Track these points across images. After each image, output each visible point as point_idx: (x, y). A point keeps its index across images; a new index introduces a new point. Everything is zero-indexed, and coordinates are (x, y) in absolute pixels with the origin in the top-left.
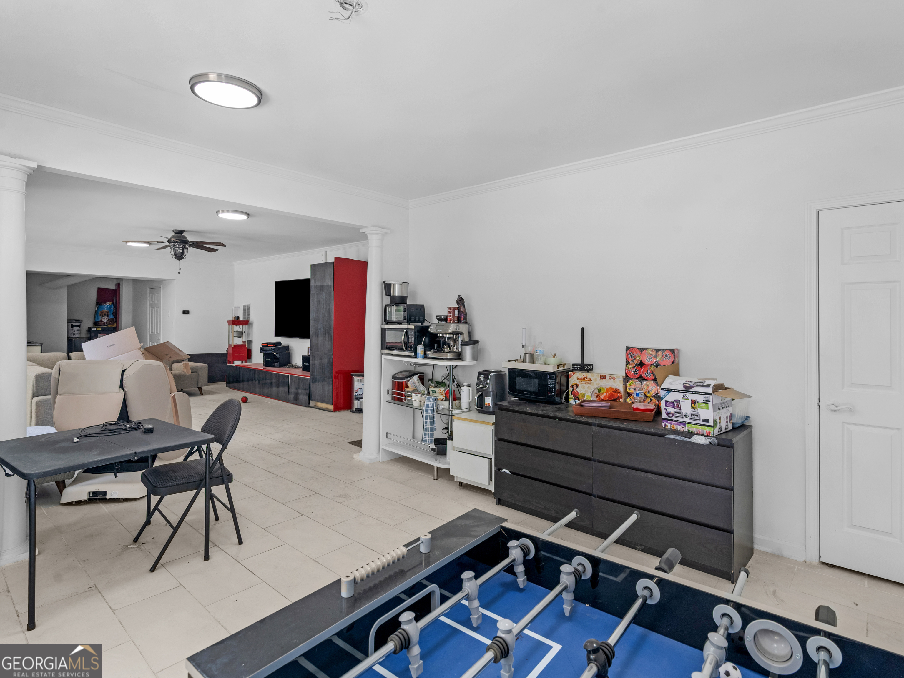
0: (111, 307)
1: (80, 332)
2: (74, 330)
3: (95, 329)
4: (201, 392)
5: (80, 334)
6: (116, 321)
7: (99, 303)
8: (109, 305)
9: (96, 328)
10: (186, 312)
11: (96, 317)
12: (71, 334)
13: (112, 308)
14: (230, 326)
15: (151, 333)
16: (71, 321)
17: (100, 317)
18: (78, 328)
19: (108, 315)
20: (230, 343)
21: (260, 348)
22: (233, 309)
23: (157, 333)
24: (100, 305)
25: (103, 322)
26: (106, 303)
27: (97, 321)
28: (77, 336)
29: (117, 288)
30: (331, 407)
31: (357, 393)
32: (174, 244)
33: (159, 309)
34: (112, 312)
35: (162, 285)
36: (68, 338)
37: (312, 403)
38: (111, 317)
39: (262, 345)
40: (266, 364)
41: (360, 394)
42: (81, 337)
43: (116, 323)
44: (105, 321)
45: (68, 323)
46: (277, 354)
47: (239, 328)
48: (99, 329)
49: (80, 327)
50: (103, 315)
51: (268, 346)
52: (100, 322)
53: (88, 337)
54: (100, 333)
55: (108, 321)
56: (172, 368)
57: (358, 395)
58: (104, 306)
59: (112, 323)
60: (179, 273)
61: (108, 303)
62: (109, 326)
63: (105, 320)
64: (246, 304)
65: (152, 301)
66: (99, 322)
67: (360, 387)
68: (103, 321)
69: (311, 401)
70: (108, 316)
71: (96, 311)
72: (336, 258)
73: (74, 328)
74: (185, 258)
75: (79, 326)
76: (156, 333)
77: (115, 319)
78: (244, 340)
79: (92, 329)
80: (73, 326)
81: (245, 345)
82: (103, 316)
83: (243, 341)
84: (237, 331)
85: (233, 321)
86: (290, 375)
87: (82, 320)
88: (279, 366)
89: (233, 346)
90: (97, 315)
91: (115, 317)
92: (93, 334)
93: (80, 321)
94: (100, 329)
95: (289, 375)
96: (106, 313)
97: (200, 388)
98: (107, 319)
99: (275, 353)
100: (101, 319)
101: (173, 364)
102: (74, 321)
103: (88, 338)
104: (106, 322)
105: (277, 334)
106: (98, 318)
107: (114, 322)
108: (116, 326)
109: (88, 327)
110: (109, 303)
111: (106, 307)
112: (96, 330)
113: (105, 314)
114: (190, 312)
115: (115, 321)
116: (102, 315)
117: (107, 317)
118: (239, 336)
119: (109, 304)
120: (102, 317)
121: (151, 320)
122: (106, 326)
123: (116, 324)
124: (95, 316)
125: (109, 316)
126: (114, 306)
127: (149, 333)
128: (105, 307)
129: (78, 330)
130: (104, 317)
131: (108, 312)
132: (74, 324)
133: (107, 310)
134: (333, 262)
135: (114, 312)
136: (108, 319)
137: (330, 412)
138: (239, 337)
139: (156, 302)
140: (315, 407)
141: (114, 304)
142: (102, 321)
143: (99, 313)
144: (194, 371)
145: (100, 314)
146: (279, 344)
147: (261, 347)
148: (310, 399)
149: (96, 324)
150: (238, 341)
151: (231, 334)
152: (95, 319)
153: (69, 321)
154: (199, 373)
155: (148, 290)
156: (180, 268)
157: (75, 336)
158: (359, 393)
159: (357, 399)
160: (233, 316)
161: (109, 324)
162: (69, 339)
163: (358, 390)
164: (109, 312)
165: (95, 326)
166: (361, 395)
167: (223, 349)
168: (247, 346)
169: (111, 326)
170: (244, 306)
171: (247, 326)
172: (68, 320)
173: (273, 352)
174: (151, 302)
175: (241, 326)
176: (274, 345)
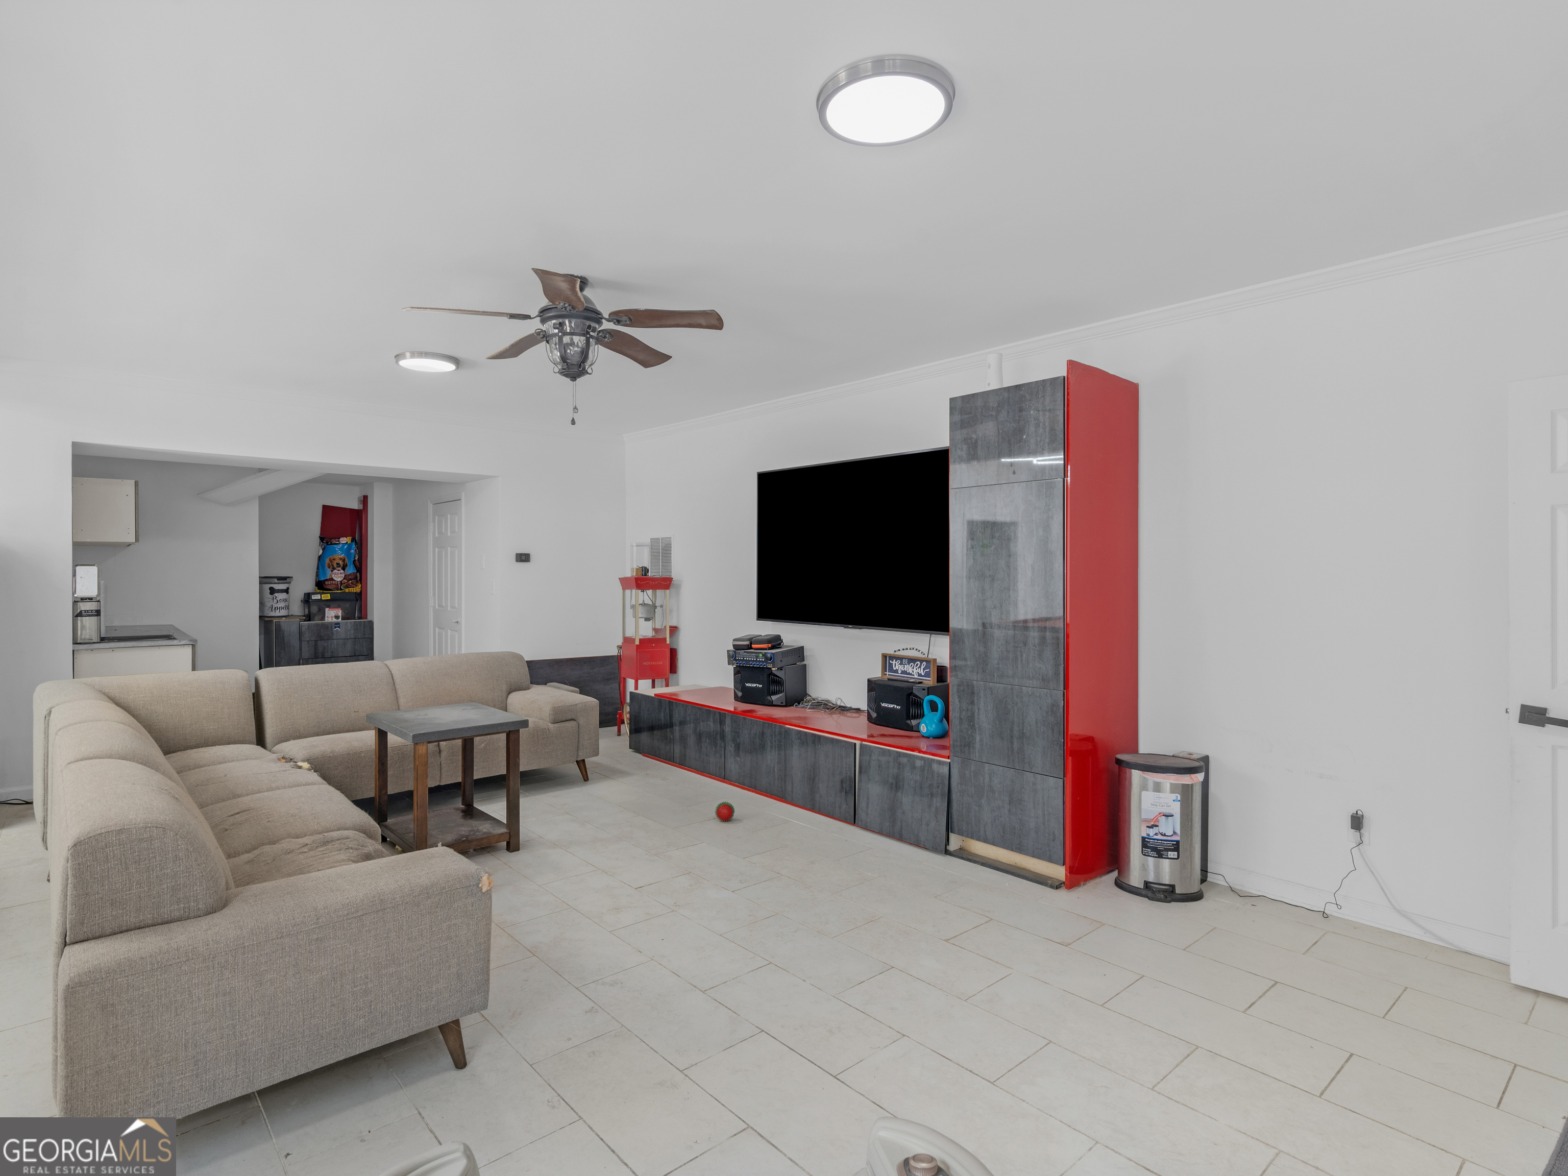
0: (350, 548)
1: (289, 603)
2: (275, 600)
3: (320, 598)
4: (584, 773)
5: (288, 609)
6: (361, 580)
7: (327, 538)
8: (347, 543)
9: (321, 594)
10: (523, 558)
11: (321, 570)
12: (270, 610)
13: (353, 551)
14: (628, 592)
15: (437, 607)
16: (267, 580)
17: (329, 571)
18: (283, 596)
19: (343, 565)
20: (630, 633)
21: (728, 651)
22: (635, 548)
23: (453, 607)
24: (327, 544)
25: (335, 581)
26: (339, 539)
27: (322, 579)
28: (283, 613)
29: (361, 507)
30: (1059, 872)
31: (1155, 830)
32: (561, 320)
33: (456, 552)
34: (353, 559)
35: (463, 494)
36: (261, 617)
37: (955, 842)
38: (351, 570)
39: (733, 645)
40: (745, 696)
41: (1165, 835)
42: (290, 614)
43: (361, 583)
44: (339, 580)
45: (261, 583)
46: (779, 669)
47: (646, 596)
48: (328, 596)
49: (288, 593)
50: (335, 566)
51: (751, 648)
52: (329, 583)
53: (304, 616)
54: (329, 607)
55: (344, 579)
56: (508, 707)
57: (1159, 837)
58: (335, 546)
59: (351, 583)
60: (573, 422)
61: (343, 540)
62: (347, 590)
63: (338, 576)
64: (660, 535)
65: (438, 533)
66: (326, 583)
67: (1167, 811)
68: (335, 579)
69: (952, 836)
70: (344, 569)
71: (320, 557)
72: (1072, 365)
73: (276, 594)
74: (589, 371)
75: (287, 591)
76: (449, 609)
77: (358, 574)
78: (658, 626)
79: (313, 598)
80: (272, 591)
81: (665, 639)
82: (334, 569)
83: (655, 630)
84: (644, 605)
85: (637, 579)
86: (858, 743)
87: (292, 577)
88: (784, 704)
89: (637, 643)
90: (323, 568)
91: (358, 571)
92: (314, 609)
93: (288, 580)
94: (329, 598)
95: (855, 744)
96: (341, 562)
97: (581, 764)
98: (343, 575)
99: (773, 669)
100: (331, 575)
101: (509, 694)
102: (276, 581)
103: (304, 618)
104: (341, 581)
105: (765, 612)
106: (325, 574)
107: (357, 582)
108: (361, 591)
109: (305, 594)
110: (345, 538)
111: (341, 549)
112: (321, 600)
113: (338, 564)
114: (532, 558)
115: (358, 579)
116: (333, 565)
117: (342, 571)
118: (649, 617)
119: (345, 542)
120: (332, 571)
121: (438, 578)
122: (341, 589)
123: (360, 586)
124: (318, 568)
125: (347, 568)
126: (355, 545)
127: (434, 607)
128: (337, 547)
129: (285, 600)
130: (335, 571)
131: (344, 560)
132: (277, 587)
133: (341, 554)
134: (1064, 377)
135: (356, 559)
136: (345, 576)
137: (1052, 887)
138: (647, 619)
139: (449, 534)
140: (963, 855)
141: (356, 542)
142: (332, 579)
143: (327, 561)
144: (569, 717)
145: (329, 564)
146: (775, 642)
147: (732, 648)
148: (949, 829)
149: (320, 585)
150: (646, 630)
151: (629, 612)
152: (317, 575)
153: (263, 580)
154: (582, 721)
155: (431, 506)
156: (575, 408)
157: (277, 613)
158: (1162, 829)
159: (1154, 849)
160: (635, 567)
161: (347, 587)
162: (266, 619)
163: (1157, 820)
164: (346, 560)
165: (319, 591)
166: (1169, 838)
167: (610, 649)
168: (668, 642)
169: (351, 590)
170: (654, 541)
171: (668, 591)
172: (260, 577)
173: (770, 666)
174: (437, 535)
175: (650, 592)
176: (770, 645)
